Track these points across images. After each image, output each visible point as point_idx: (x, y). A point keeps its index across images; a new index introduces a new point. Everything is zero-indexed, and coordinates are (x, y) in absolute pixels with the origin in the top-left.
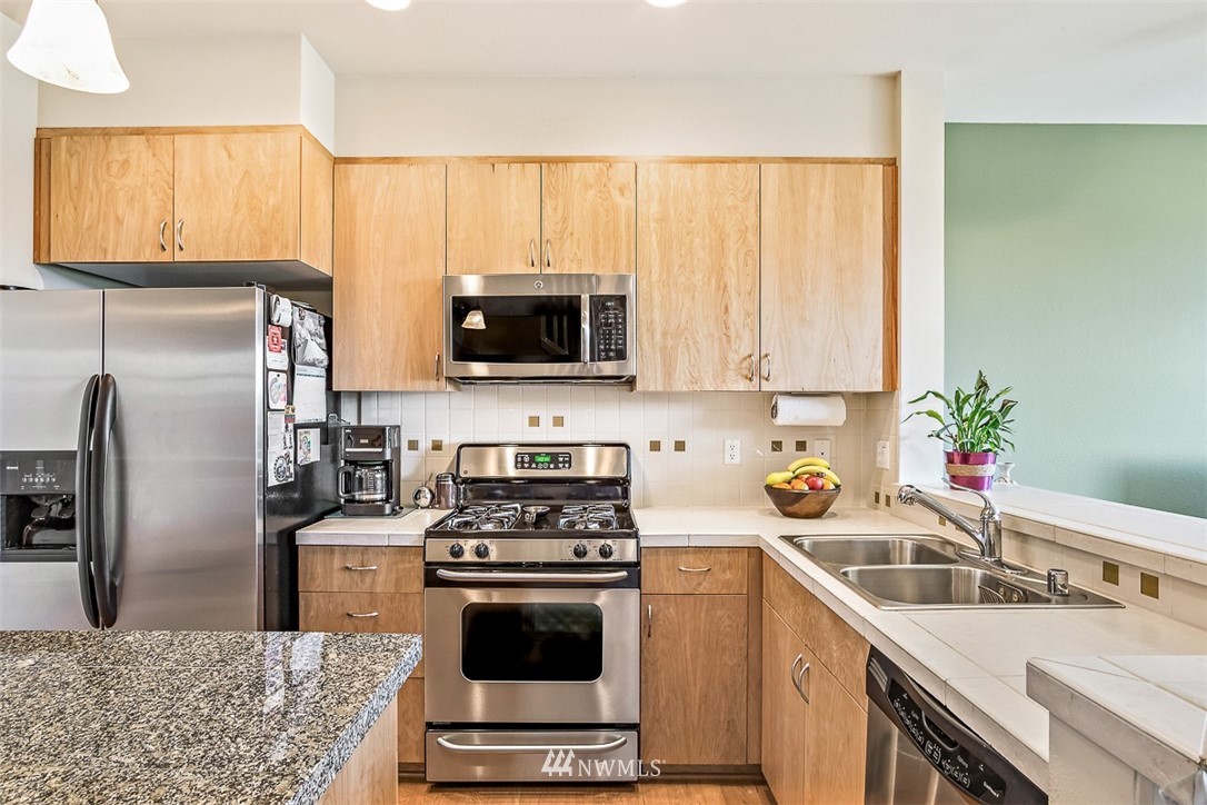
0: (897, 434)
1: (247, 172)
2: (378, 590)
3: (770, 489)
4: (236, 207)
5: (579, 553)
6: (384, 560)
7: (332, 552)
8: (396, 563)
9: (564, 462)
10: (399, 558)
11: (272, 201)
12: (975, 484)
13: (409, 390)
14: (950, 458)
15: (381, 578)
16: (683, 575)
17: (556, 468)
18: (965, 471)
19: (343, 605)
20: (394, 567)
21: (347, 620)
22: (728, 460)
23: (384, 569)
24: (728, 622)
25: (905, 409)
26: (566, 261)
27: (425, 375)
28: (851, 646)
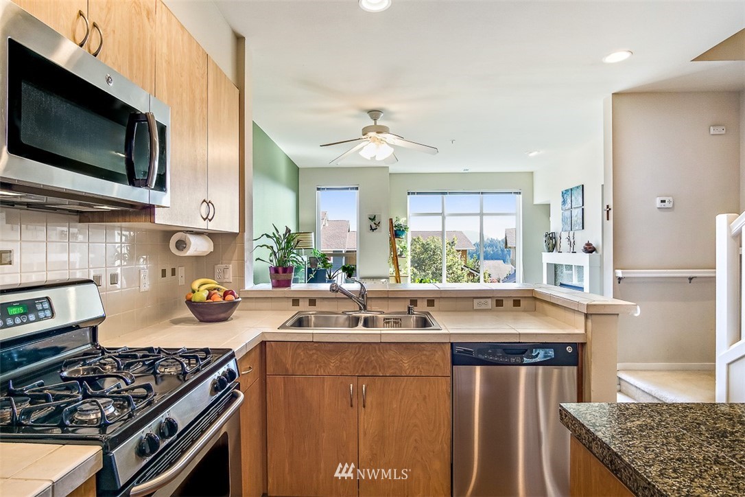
0: (242, 258)
9: (44, 310)
14: (274, 270)
16: (243, 378)
17: (37, 318)
22: (143, 289)
25: (248, 245)
28: (428, 353)
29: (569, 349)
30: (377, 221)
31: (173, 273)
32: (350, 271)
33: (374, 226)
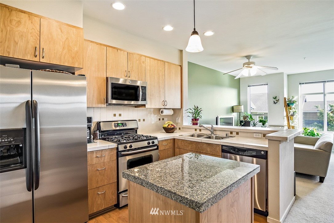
0: (182, 116)
1: (67, 38)
2: (106, 161)
3: (164, 128)
4: (63, 48)
5: (149, 143)
6: (107, 153)
7: (93, 153)
8: (110, 153)
9: (125, 125)
10: (111, 151)
11: (76, 49)
12: (197, 124)
13: (90, 107)
14: (193, 120)
15: (106, 158)
16: (164, 146)
17: (123, 126)
18: (195, 122)
19: (96, 167)
20: (109, 154)
21: (97, 171)
22: (152, 123)
23: (107, 155)
24: (170, 154)
25: (184, 112)
26: (133, 77)
27: (101, 103)
28: (215, 147)
29: (263, 153)
30: (277, 99)
31: (163, 119)
32: (263, 122)
33: (276, 102)
